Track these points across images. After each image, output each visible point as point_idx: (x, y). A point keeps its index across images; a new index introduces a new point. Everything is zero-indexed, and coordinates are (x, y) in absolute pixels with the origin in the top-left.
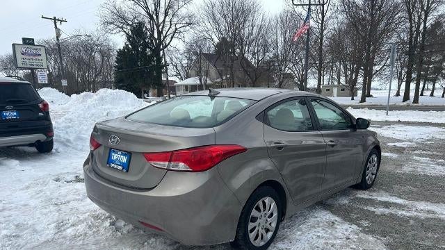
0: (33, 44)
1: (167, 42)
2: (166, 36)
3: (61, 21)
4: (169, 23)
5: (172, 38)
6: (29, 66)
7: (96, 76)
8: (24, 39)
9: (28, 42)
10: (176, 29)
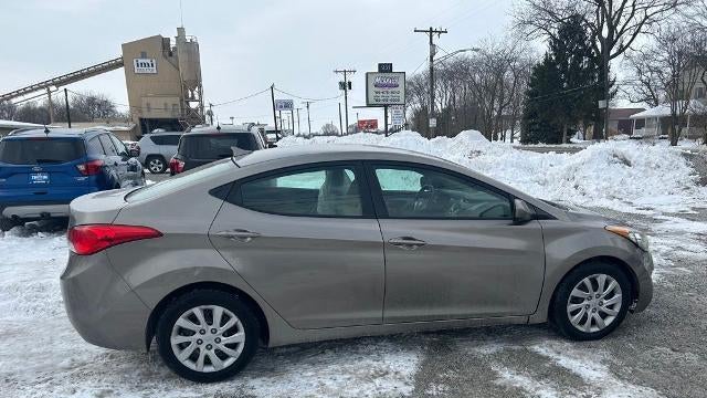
0: (391, 71)
1: (625, 44)
2: (622, 32)
3: (440, 32)
4: (631, 9)
5: (635, 35)
6: (382, 102)
7: (501, 108)
8: (380, 65)
9: (385, 68)
10: (647, 17)
